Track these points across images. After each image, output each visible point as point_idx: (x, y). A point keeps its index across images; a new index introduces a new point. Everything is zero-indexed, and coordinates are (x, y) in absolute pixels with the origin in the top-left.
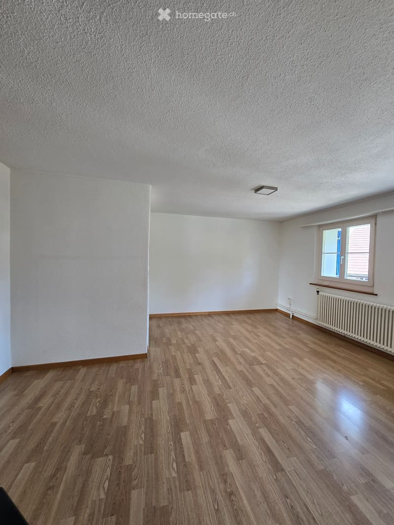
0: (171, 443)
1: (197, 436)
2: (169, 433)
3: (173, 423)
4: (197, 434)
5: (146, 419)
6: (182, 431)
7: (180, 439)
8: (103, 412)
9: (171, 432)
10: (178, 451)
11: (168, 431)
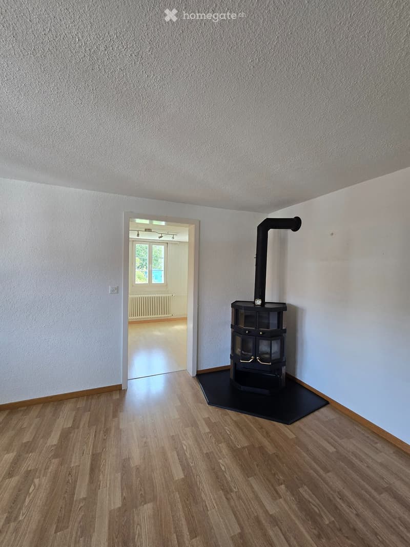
0: (192, 465)
1: (166, 476)
2: (197, 475)
3: (196, 489)
4: (165, 478)
5: (231, 491)
6: (183, 480)
7: (183, 470)
8: (293, 495)
9: (195, 477)
10: (184, 458)
11: (198, 477)
